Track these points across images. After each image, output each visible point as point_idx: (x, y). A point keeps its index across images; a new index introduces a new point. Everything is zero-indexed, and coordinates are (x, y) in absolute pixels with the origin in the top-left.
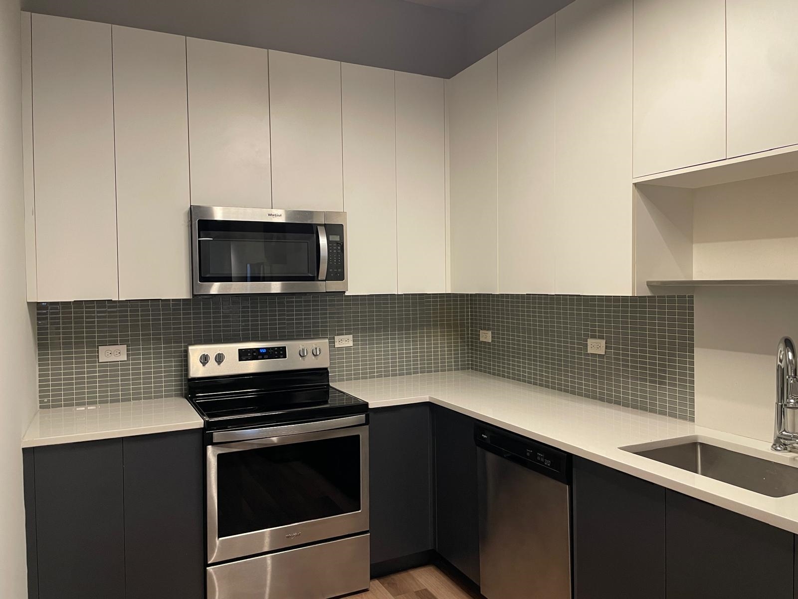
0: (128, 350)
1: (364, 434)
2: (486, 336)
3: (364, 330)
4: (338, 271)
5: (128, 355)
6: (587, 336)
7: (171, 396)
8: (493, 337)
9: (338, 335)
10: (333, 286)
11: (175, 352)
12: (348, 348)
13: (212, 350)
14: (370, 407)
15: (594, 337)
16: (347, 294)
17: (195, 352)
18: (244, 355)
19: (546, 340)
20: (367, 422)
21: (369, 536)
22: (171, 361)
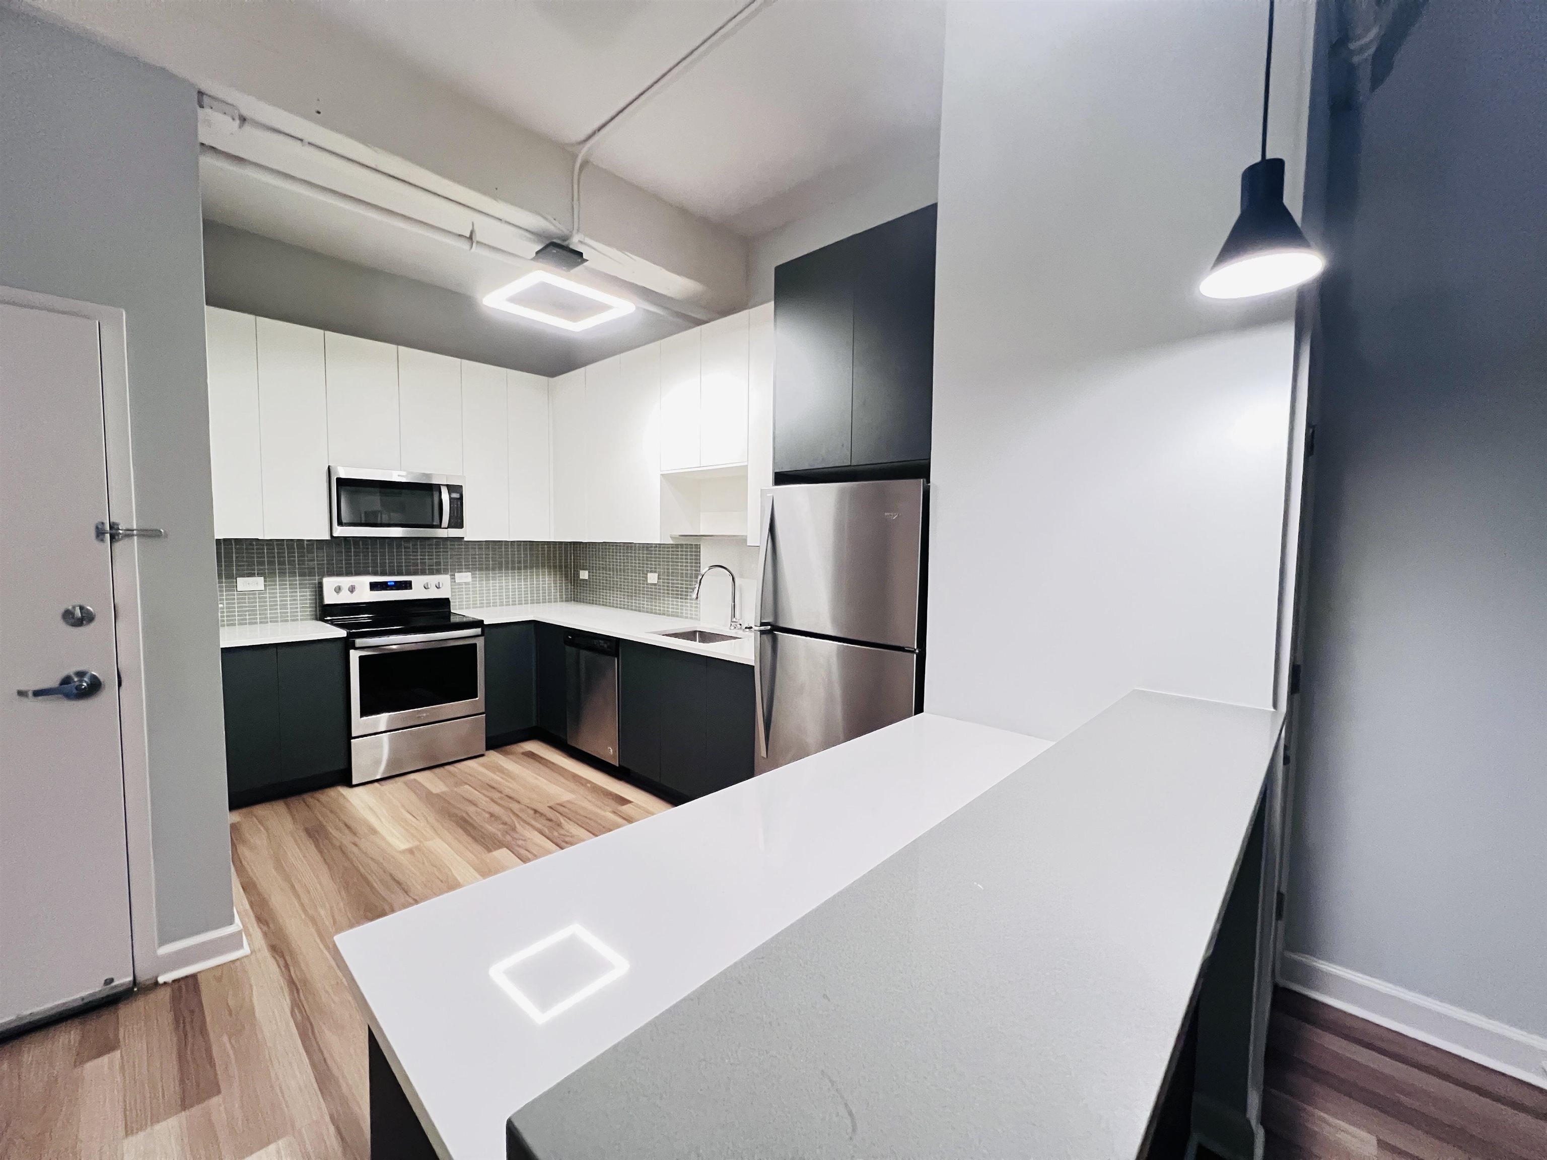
0: (265, 581)
1: (480, 643)
2: (584, 575)
3: (481, 569)
4: (457, 521)
5: (265, 586)
6: (647, 571)
7: (306, 619)
8: (589, 576)
9: (459, 572)
10: (454, 533)
11: (310, 584)
12: (466, 584)
13: (345, 581)
14: (485, 623)
15: (651, 572)
16: (465, 539)
17: (329, 583)
18: (374, 586)
19: (624, 575)
20: (483, 634)
21: (484, 717)
22: (306, 592)
